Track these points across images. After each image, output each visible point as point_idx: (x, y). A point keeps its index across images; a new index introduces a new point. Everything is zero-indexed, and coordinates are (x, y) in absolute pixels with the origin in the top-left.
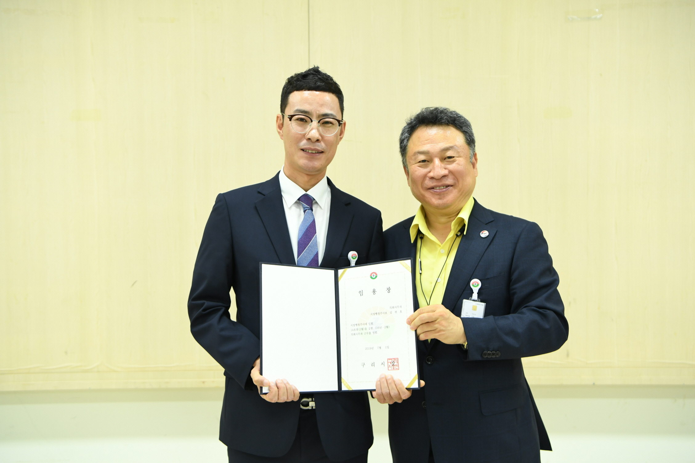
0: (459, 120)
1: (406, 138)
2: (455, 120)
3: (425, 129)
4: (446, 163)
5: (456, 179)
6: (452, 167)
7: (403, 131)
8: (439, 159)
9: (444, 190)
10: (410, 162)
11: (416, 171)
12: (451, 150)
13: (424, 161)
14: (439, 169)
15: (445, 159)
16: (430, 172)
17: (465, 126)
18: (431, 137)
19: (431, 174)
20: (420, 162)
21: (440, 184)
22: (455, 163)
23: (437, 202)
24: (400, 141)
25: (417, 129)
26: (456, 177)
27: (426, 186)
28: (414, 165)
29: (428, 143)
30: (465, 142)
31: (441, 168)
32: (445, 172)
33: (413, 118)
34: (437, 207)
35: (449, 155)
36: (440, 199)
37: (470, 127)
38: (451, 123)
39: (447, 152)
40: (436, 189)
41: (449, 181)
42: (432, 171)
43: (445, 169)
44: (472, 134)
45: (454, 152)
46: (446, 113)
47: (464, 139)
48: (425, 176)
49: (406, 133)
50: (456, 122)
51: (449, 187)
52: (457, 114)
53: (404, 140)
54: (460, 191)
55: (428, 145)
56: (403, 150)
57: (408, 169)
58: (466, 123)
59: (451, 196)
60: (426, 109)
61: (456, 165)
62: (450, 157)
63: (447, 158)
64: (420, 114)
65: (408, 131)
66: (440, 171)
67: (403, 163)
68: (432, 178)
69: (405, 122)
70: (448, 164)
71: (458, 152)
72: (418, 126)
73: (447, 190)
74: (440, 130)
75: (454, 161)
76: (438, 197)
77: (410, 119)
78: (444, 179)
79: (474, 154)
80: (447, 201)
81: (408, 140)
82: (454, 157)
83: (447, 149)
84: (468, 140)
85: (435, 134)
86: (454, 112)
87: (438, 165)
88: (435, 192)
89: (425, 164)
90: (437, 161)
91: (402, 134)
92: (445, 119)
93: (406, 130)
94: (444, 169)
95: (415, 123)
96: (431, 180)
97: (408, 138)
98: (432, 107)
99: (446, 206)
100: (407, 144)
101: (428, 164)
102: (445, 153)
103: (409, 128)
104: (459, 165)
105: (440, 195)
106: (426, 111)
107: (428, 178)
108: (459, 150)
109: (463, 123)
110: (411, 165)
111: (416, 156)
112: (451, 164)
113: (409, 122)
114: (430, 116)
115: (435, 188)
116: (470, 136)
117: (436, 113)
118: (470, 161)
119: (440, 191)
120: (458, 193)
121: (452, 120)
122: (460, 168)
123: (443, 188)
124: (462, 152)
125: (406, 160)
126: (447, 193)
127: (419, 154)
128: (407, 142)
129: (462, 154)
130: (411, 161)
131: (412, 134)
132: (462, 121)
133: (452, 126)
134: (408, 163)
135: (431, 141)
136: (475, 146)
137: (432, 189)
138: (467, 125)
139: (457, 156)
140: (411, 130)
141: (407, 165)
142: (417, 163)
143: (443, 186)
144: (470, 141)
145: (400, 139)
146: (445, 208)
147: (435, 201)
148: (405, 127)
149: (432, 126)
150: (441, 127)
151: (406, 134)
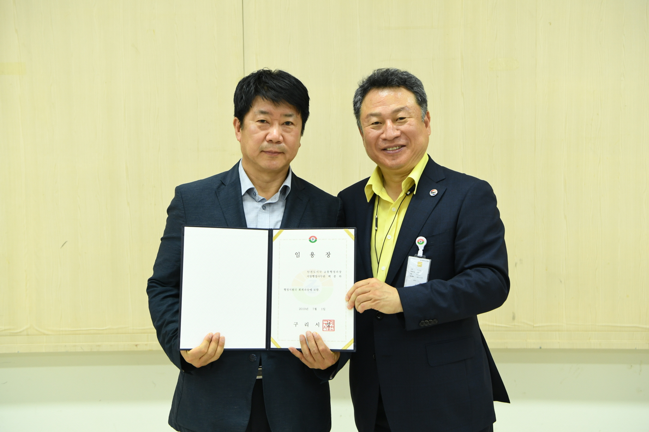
0: (409, 81)
1: (359, 100)
2: (405, 81)
3: (377, 91)
4: (398, 124)
5: (408, 139)
6: (404, 127)
7: (356, 93)
8: (391, 121)
9: (397, 151)
10: (363, 124)
11: (369, 133)
12: (402, 111)
13: (376, 123)
14: (391, 130)
15: (397, 120)
16: (382, 133)
17: (415, 86)
18: (382, 99)
19: (384, 136)
20: (373, 124)
21: (393, 144)
22: (406, 123)
23: (391, 163)
24: (354, 103)
25: (369, 91)
26: (408, 137)
27: (379, 147)
28: (367, 127)
29: (380, 106)
30: (416, 103)
31: (393, 129)
32: (398, 133)
33: (365, 80)
34: (390, 168)
35: (400, 117)
36: (394, 159)
37: (421, 87)
38: (402, 85)
39: (398, 114)
40: (390, 151)
41: (402, 142)
42: (384, 133)
43: (398, 130)
44: (424, 94)
45: (405, 113)
46: (397, 75)
47: (415, 100)
48: (378, 137)
49: (359, 95)
50: (407, 83)
51: (402, 148)
52: (408, 74)
53: (357, 102)
54: (412, 151)
55: (380, 107)
56: (357, 112)
57: (362, 130)
58: (417, 83)
59: (404, 156)
60: (378, 70)
61: (408, 126)
62: (402, 118)
63: (399, 119)
64: (372, 76)
65: (360, 93)
66: (392, 133)
67: (358, 124)
68: (385, 140)
69: (358, 85)
70: (400, 125)
71: (409, 113)
72: (370, 90)
73: (400, 150)
74: (391, 92)
75: (405, 122)
76: (391, 158)
77: (363, 82)
78: (397, 140)
79: (425, 113)
80: (400, 162)
81: (361, 103)
82: (405, 118)
83: (398, 111)
84: (419, 100)
85: (386, 96)
86: (406, 72)
87: (390, 127)
88: (388, 153)
89: (377, 126)
90: (389, 123)
91: (355, 97)
92: (396, 81)
93: (359, 93)
94: (396, 131)
95: (368, 86)
96: (384, 141)
97: (361, 101)
98: (383, 69)
99: (399, 167)
100: (361, 107)
101: (381, 126)
102: (397, 114)
103: (362, 90)
104: (411, 125)
105: (394, 156)
106: (378, 73)
107: (381, 140)
108: (410, 111)
109: (414, 83)
110: (365, 127)
111: (369, 118)
112: (403, 125)
113: (361, 84)
114: (381, 79)
115: (388, 149)
116: (421, 96)
117: (386, 75)
118: (422, 121)
119: (394, 152)
120: (411, 153)
121: (403, 81)
122: (412, 128)
123: (395, 148)
124: (414, 112)
125: (360, 122)
126: (401, 154)
127: (371, 117)
128: (360, 105)
129: (413, 115)
130: (365, 123)
131: (365, 97)
132: (413, 81)
133: (403, 88)
134: (362, 126)
135: (383, 103)
136: (427, 105)
137: (386, 151)
138: (418, 85)
139: (408, 116)
140: (363, 93)
141: (361, 127)
142: (371, 125)
143: (396, 147)
144: (422, 101)
145: (354, 101)
146: (398, 168)
147: (388, 162)
148: (357, 90)
149: (383, 89)
150: (392, 90)
151: (359, 97)
